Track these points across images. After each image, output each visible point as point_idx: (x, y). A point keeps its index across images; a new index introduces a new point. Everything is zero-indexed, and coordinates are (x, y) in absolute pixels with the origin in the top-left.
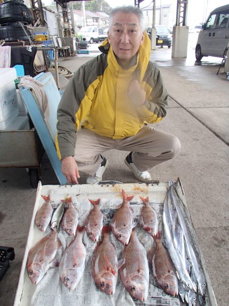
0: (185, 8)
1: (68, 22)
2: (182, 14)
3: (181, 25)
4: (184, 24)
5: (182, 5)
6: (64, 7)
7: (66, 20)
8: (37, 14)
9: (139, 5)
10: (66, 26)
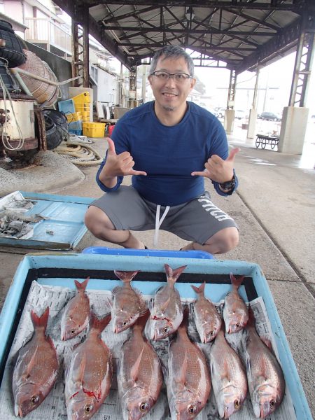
0: (305, 81)
1: (135, 90)
2: (300, 90)
3: (297, 105)
4: (302, 105)
5: (302, 77)
6: (133, 71)
7: (133, 88)
8: (79, 70)
9: (235, 77)
10: (132, 95)
